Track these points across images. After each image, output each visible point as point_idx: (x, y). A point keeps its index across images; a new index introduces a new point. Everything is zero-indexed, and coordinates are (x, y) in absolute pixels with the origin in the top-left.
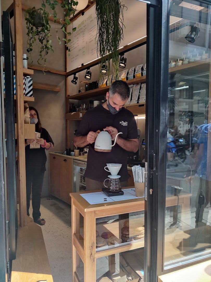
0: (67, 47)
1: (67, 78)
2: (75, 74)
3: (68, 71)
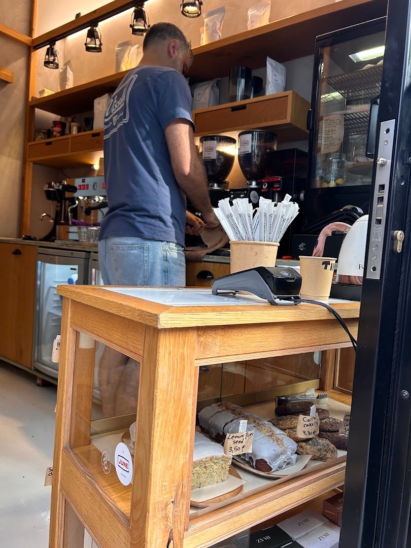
2: (52, 43)
3: (36, 34)
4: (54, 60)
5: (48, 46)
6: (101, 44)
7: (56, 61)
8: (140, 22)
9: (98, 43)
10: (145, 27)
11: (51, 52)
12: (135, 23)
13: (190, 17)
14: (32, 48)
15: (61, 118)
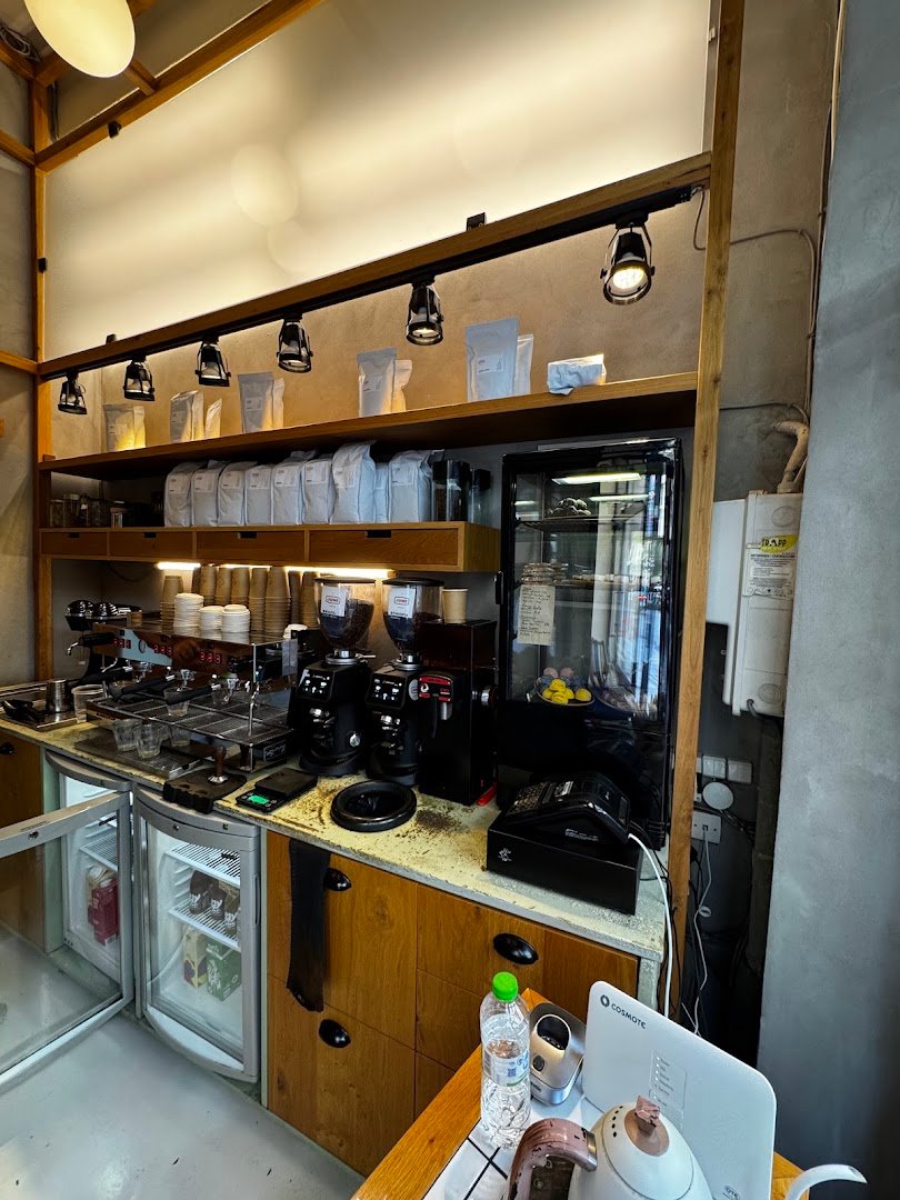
0: (39, 257)
1: (40, 387)
2: (72, 374)
3: (44, 358)
4: (77, 402)
5: (65, 379)
6: (151, 390)
7: (81, 404)
8: (213, 367)
9: (146, 388)
10: (220, 375)
11: (70, 389)
12: (204, 368)
13: (294, 371)
14: (39, 380)
15: (101, 484)
